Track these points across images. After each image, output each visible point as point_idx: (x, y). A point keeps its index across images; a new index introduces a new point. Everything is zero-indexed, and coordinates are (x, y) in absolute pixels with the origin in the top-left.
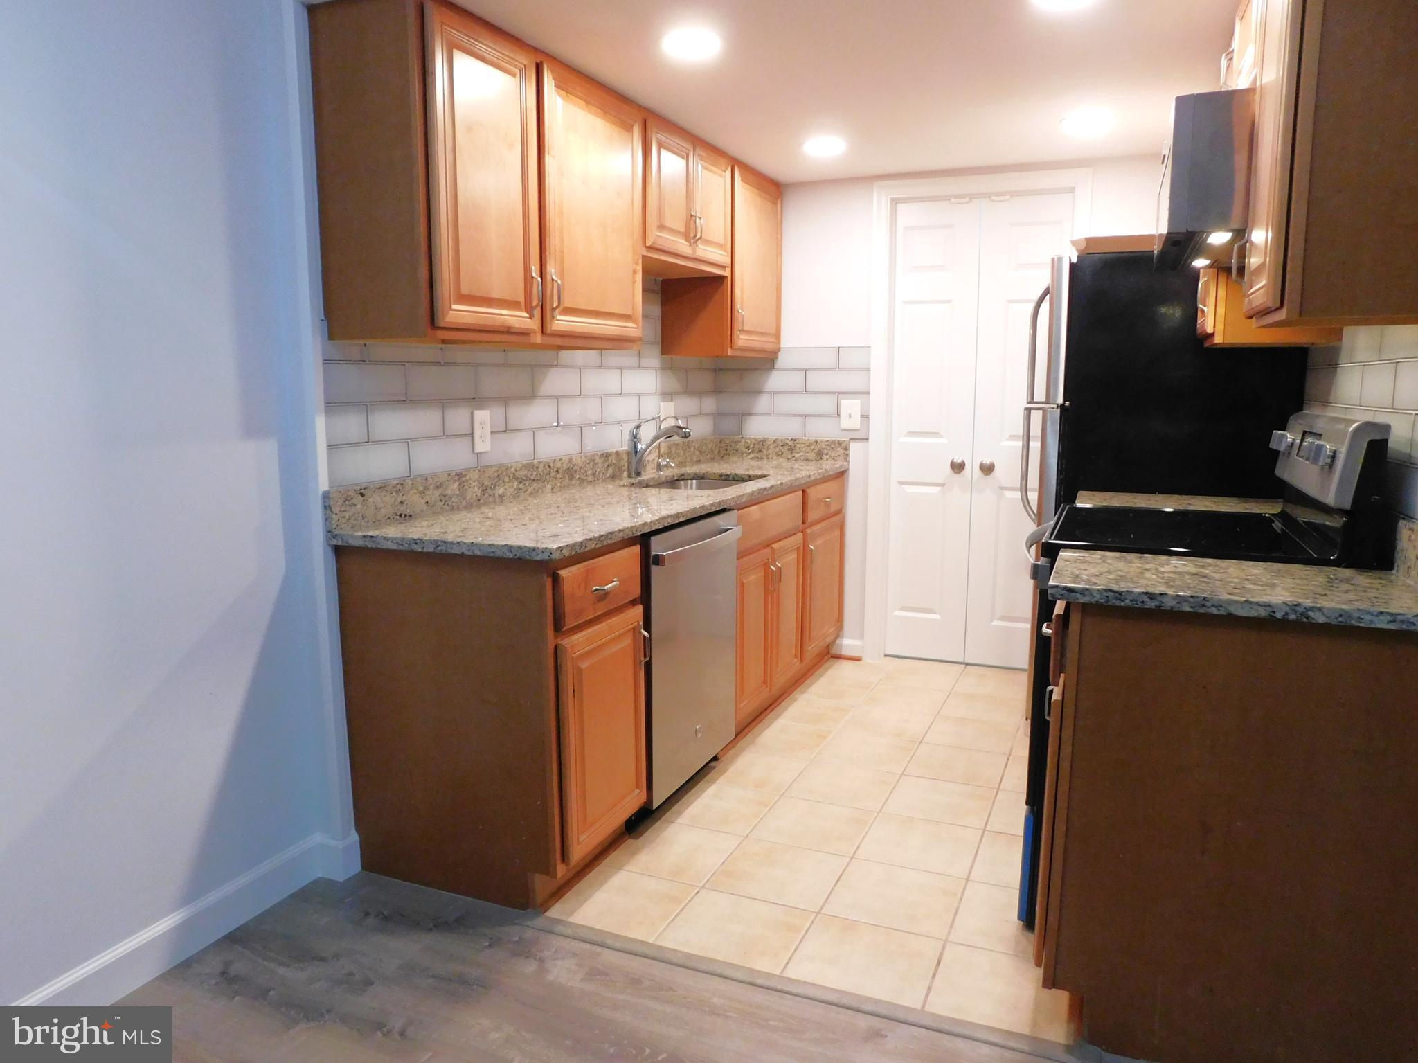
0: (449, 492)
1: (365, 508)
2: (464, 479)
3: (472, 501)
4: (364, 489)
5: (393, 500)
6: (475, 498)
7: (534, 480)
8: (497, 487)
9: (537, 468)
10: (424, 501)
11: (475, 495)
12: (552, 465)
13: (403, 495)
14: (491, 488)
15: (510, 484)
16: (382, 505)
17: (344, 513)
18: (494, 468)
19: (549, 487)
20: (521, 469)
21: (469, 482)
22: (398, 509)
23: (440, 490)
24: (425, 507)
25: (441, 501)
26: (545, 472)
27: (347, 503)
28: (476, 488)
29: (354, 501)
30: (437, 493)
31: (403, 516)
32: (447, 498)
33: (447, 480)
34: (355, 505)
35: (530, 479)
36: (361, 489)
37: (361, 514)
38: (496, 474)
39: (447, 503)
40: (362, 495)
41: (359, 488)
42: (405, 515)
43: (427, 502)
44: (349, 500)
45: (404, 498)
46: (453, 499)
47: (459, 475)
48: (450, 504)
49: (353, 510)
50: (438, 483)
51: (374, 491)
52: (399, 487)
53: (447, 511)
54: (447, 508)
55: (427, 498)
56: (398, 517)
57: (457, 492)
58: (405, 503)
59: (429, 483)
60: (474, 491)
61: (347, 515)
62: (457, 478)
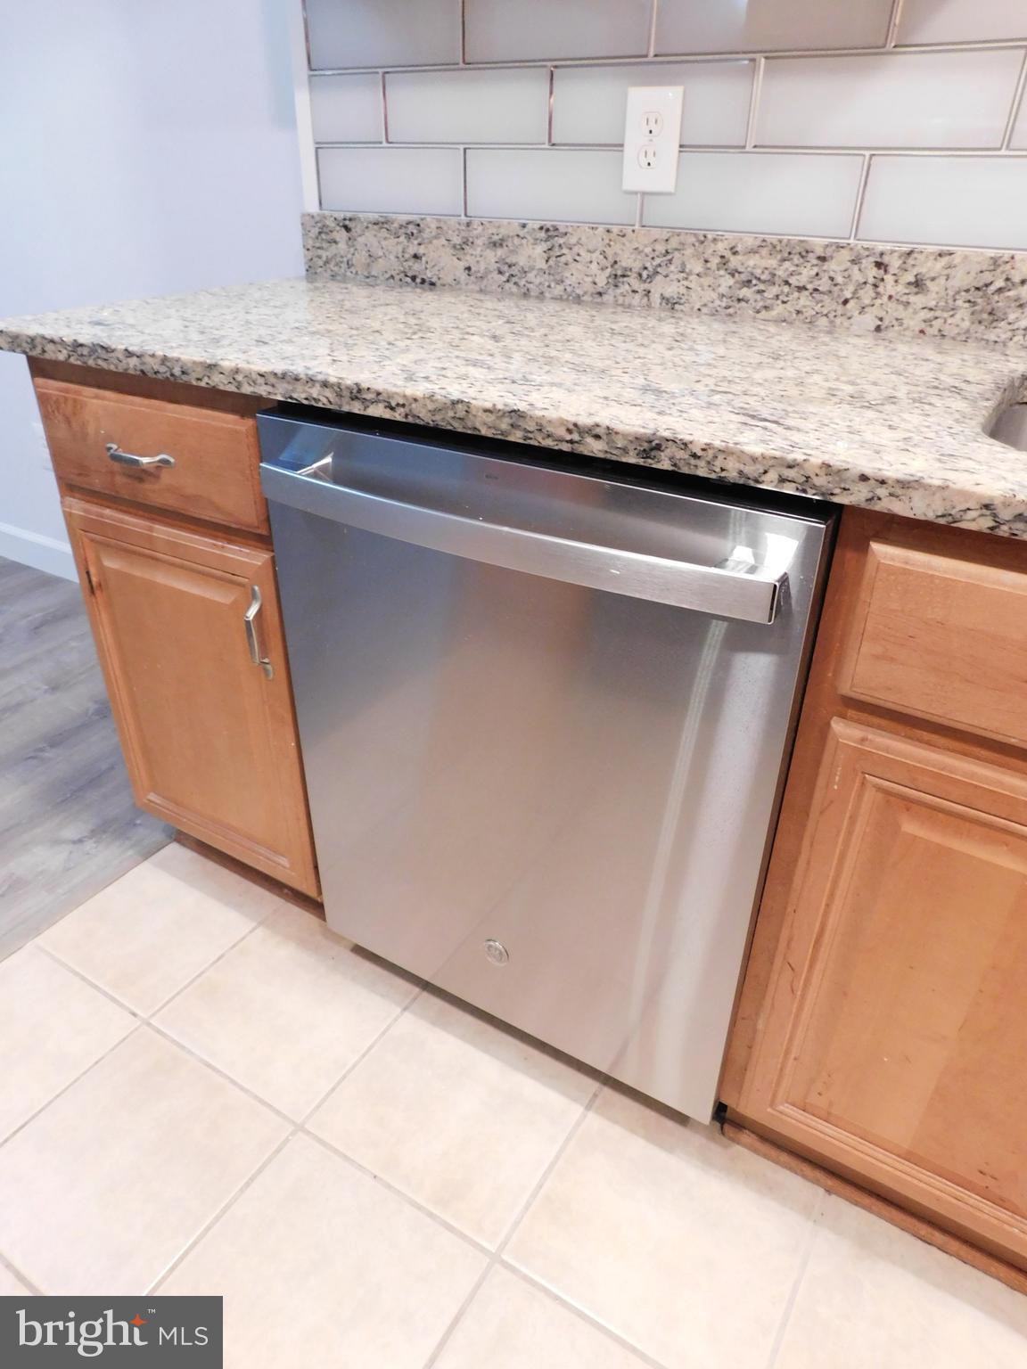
0: (522, 260)
1: (352, 250)
2: (561, 241)
3: (579, 292)
4: (350, 220)
5: (400, 248)
6: (590, 288)
7: (801, 289)
8: (659, 278)
9: (823, 259)
10: (462, 264)
11: (589, 279)
12: (894, 263)
13: (420, 244)
14: (640, 275)
15: (706, 281)
16: (380, 254)
17: (320, 252)
18: (656, 233)
19: (869, 320)
20: (753, 251)
21: (576, 249)
22: (410, 267)
23: (500, 252)
24: (463, 276)
25: (500, 272)
26: (857, 276)
27: (323, 236)
28: (594, 266)
29: (336, 235)
30: (492, 256)
31: (418, 280)
32: (515, 270)
33: (518, 236)
34: (336, 242)
35: (787, 283)
36: (345, 219)
37: (345, 259)
38: (661, 248)
39: (514, 279)
40: (347, 229)
41: (342, 216)
42: (423, 281)
43: (469, 269)
44: (326, 233)
45: (421, 250)
46: (531, 276)
47: (550, 232)
48: (522, 283)
49: (333, 249)
50: (495, 238)
51: (367, 227)
52: (412, 228)
53: (512, 294)
54: (514, 289)
55: (469, 261)
56: (409, 280)
57: (541, 264)
58: (424, 259)
59: (475, 232)
60: (586, 272)
61: (324, 254)
62: (543, 235)
